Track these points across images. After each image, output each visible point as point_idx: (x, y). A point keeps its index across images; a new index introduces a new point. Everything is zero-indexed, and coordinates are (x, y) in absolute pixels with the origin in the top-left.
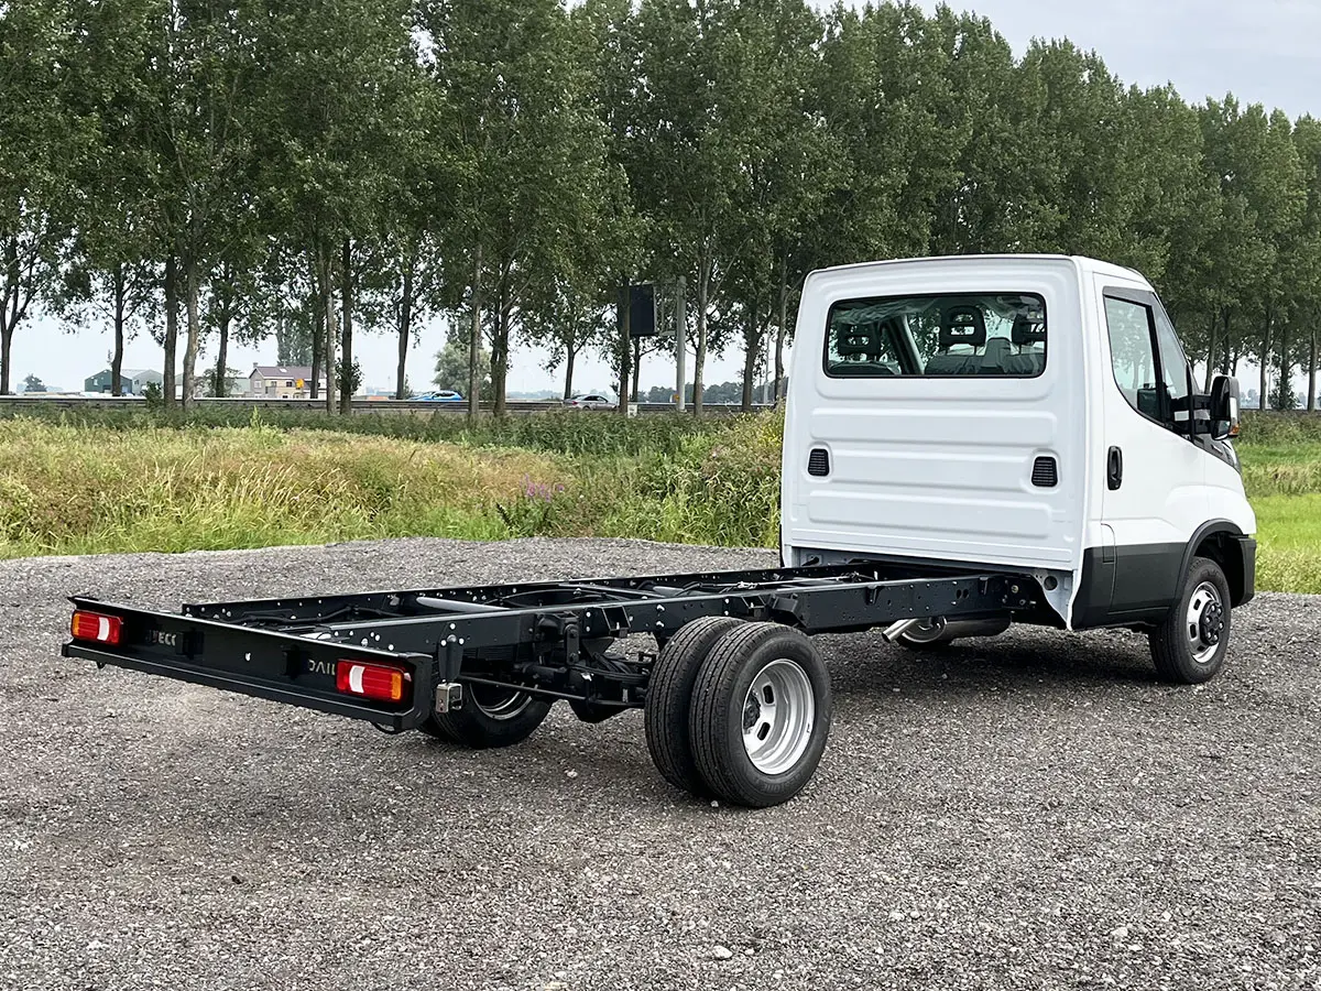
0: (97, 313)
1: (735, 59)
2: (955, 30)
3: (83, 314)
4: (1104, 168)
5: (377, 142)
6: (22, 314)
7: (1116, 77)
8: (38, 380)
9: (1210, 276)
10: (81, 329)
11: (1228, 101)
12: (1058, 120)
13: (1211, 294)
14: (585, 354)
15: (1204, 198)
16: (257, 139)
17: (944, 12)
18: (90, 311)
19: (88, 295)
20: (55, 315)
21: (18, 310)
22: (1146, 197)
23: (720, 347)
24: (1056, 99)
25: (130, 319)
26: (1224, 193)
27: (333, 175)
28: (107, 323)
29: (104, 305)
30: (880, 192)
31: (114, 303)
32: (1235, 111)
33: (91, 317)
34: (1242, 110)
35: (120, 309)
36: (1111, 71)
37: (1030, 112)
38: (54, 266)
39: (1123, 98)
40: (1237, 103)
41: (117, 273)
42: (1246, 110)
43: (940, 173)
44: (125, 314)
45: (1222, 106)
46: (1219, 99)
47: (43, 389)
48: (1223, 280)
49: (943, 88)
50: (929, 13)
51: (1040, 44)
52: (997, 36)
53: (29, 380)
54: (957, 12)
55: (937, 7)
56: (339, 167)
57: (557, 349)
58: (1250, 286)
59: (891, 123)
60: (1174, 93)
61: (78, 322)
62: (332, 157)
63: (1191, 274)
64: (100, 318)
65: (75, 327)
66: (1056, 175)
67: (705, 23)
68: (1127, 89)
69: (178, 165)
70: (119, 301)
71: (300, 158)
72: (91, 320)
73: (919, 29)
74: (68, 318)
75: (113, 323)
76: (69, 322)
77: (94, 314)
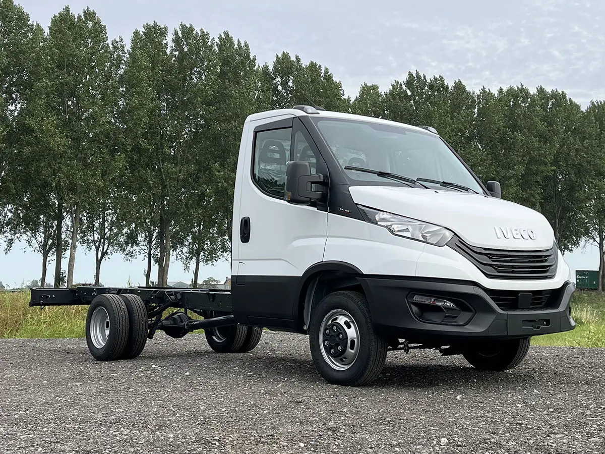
2: (548, 98)
3: (134, 252)
6: (106, 253)
10: (133, 259)
17: (541, 91)
18: (137, 250)
19: (137, 243)
20: (121, 253)
21: (104, 251)
25: (155, 253)
28: (145, 256)
29: (143, 248)
30: (510, 178)
31: (148, 246)
33: (137, 253)
35: (150, 250)
41: (150, 232)
43: (542, 168)
44: (152, 251)
49: (542, 127)
50: (533, 91)
51: (596, 104)
52: (570, 100)
54: (548, 90)
55: (537, 88)
61: (131, 256)
64: (141, 254)
65: (130, 258)
67: (415, 102)
70: (150, 246)
72: (138, 255)
73: (528, 98)
74: (127, 254)
75: (147, 256)
76: (127, 256)
77: (139, 252)
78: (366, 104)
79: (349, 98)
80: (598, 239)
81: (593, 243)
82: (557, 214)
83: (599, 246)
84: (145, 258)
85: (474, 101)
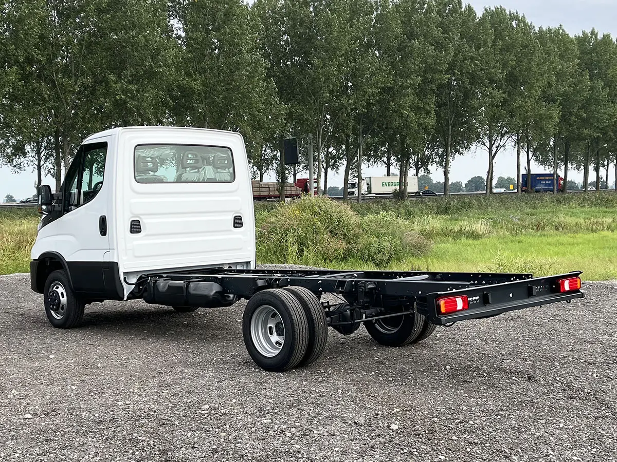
0: (29, 163)
1: (329, 24)
3: (22, 164)
4: (526, 70)
5: (151, 75)
7: (531, 23)
8: (12, 197)
9: (585, 122)
10: (21, 171)
11: (593, 33)
12: (500, 47)
13: (586, 131)
14: (269, 174)
15: (580, 82)
16: (94, 75)
18: (26, 162)
19: (25, 154)
20: (9, 164)
22: (549, 83)
23: (337, 168)
24: (499, 35)
25: (45, 165)
26: (591, 80)
27: (131, 91)
28: (34, 168)
29: (32, 159)
30: (407, 87)
31: (37, 157)
32: (596, 37)
33: (26, 165)
34: (600, 36)
35: (39, 161)
36: (528, 21)
37: (485, 42)
38: (7, 141)
39: (535, 33)
40: (597, 33)
41: (38, 143)
42: (602, 36)
43: (437, 76)
44: (42, 163)
45: (589, 35)
46: (588, 31)
47: (14, 201)
48: (592, 124)
49: (437, 32)
51: (489, 10)
53: (8, 196)
56: (133, 87)
57: (254, 172)
58: (606, 126)
59: (411, 52)
60: (563, 30)
61: (20, 168)
62: (130, 82)
63: (575, 121)
64: (30, 166)
65: (18, 170)
66: (500, 75)
67: (315, 8)
68: (537, 29)
69: (57, 90)
70: (39, 157)
71: (115, 84)
72: (26, 167)
73: (424, 5)
74: (15, 166)
75: (36, 167)
76: (15, 168)
77: (27, 163)
78: (264, 8)
79: (248, 4)
80: (488, 144)
81: (483, 148)
82: (451, 121)
83: (488, 150)
84: (35, 169)
85: (372, 7)
